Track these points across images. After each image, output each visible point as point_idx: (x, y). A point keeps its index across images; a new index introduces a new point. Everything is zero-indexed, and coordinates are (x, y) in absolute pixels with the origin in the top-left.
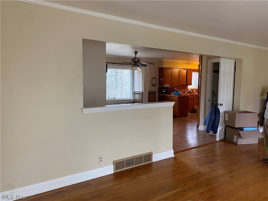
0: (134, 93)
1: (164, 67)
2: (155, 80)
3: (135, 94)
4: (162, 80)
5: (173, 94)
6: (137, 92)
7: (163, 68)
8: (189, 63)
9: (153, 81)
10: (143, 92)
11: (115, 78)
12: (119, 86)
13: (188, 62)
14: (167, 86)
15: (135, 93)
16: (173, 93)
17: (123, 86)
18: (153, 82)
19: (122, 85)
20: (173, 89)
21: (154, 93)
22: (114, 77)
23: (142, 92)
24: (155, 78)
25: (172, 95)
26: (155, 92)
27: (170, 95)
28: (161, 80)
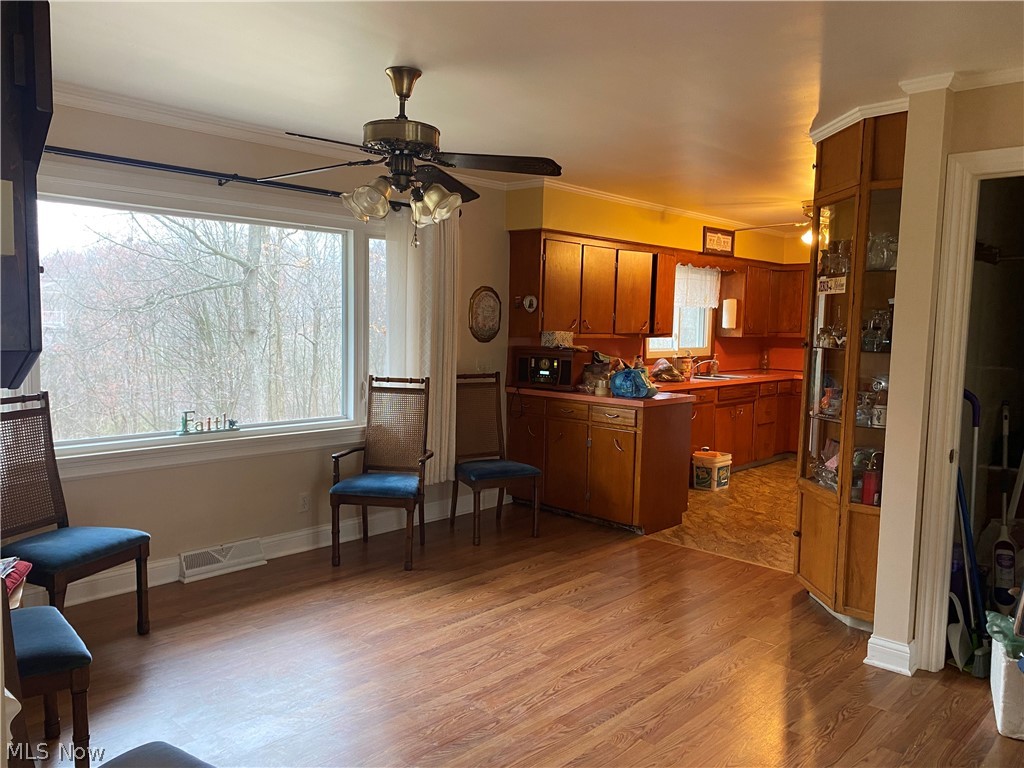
0: (371, 389)
1: (544, 227)
2: (489, 301)
3: (376, 395)
4: (531, 305)
5: (600, 392)
6: (388, 380)
7: (540, 231)
8: (663, 217)
9: (480, 311)
10: (426, 381)
11: (246, 295)
12: (261, 329)
13: (659, 207)
14: (564, 338)
15: (375, 384)
16: (602, 383)
17: (279, 331)
18: (480, 319)
19: (274, 326)
20: (594, 358)
21: (490, 384)
22: (241, 293)
23: (423, 381)
24: (491, 290)
25: (593, 393)
26: (497, 375)
27: (584, 392)
28: (526, 303)
